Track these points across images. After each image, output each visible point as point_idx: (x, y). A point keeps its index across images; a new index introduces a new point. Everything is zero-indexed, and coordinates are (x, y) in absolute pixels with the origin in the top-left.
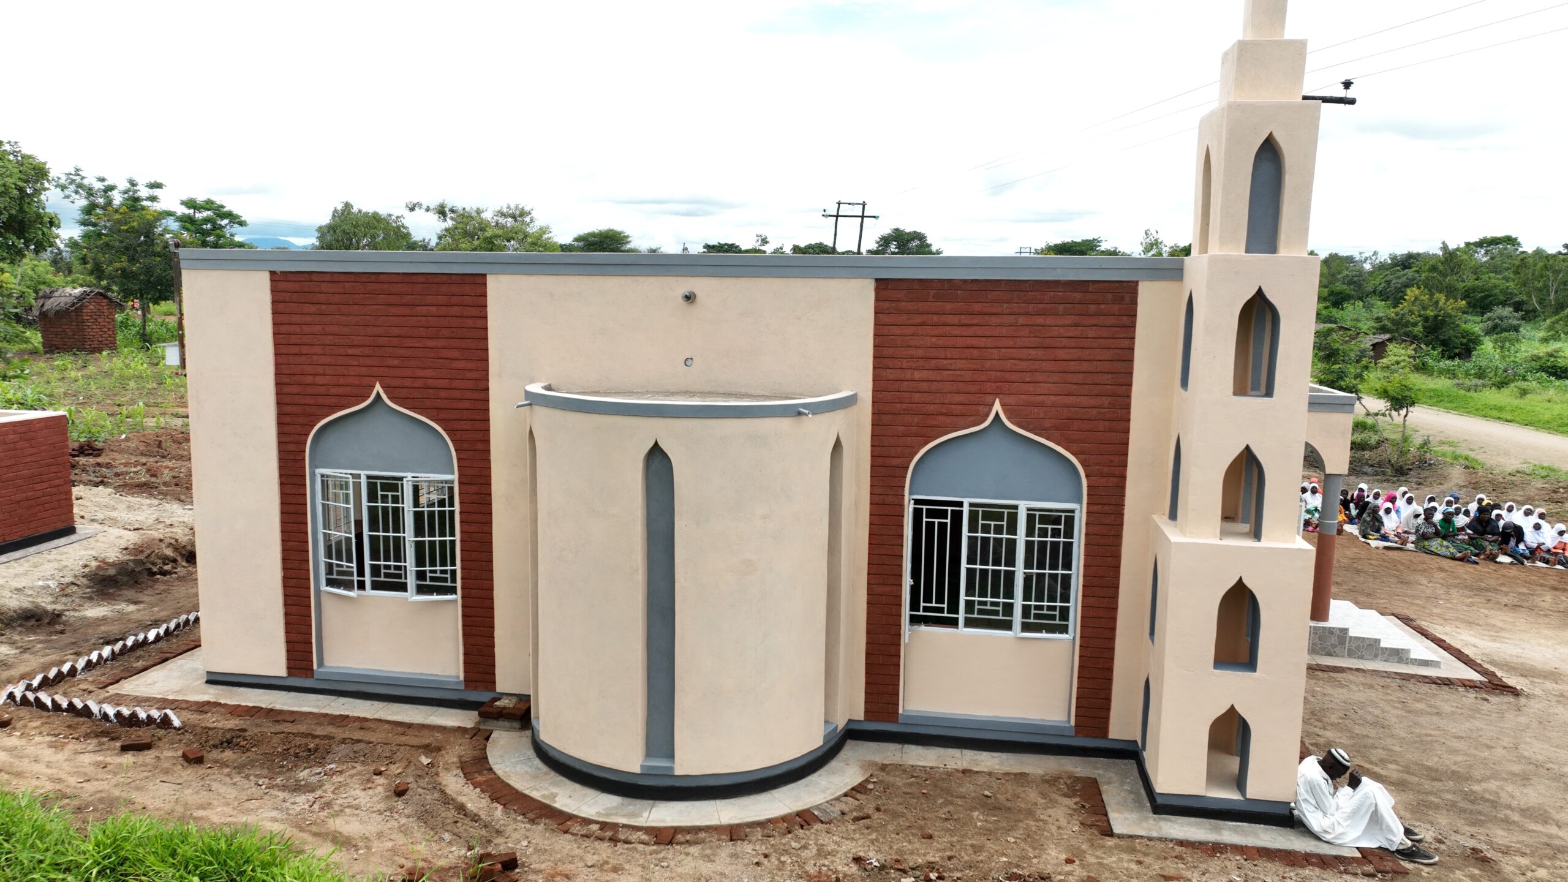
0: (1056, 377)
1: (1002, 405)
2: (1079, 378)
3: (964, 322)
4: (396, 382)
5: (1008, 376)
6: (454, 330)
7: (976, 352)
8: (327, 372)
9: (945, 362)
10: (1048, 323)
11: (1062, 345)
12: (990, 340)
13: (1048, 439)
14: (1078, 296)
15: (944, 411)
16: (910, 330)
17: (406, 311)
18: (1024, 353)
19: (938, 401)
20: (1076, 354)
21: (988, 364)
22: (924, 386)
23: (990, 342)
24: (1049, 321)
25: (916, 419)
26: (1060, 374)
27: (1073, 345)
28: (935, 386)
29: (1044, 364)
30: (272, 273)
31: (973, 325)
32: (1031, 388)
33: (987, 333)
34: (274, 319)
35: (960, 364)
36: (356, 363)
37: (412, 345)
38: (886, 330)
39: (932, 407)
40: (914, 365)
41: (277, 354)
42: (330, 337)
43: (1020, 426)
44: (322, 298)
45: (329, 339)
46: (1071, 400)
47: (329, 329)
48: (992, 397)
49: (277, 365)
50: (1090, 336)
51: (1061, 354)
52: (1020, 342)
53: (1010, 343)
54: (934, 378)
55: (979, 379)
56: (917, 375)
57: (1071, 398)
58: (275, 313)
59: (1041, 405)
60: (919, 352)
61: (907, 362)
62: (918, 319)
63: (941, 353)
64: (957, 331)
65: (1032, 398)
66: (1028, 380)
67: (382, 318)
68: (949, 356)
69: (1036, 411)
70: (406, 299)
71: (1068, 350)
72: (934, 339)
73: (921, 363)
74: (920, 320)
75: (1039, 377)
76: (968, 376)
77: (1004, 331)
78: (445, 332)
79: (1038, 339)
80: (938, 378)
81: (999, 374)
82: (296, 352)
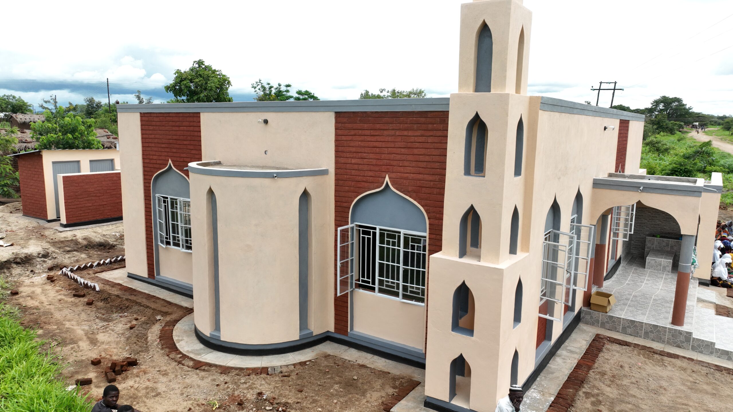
0: (414, 164)
1: (389, 178)
2: (424, 165)
3: (372, 134)
4: (175, 159)
5: (392, 163)
6: (191, 137)
7: (377, 150)
8: (156, 154)
9: (365, 154)
10: (409, 134)
11: (416, 146)
12: (383, 143)
13: (410, 197)
14: (423, 120)
15: (364, 180)
16: (350, 138)
17: (177, 128)
18: (398, 151)
19: (362, 175)
20: (423, 151)
21: (383, 156)
22: (356, 167)
23: (384, 144)
24: (410, 133)
25: (353, 183)
26: (415, 162)
27: (421, 147)
28: (361, 167)
29: (408, 156)
30: (141, 113)
31: (376, 135)
32: (402, 169)
33: (382, 140)
34: (142, 132)
35: (372, 156)
36: (164, 151)
37: (179, 143)
38: (340, 138)
39: (360, 177)
40: (352, 156)
41: (143, 147)
42: (157, 140)
43: (397, 190)
44: (154, 123)
45: (156, 141)
46: (421, 176)
47: (157, 136)
48: (384, 173)
49: (143, 151)
50: (429, 141)
51: (416, 151)
52: (398, 145)
53: (392, 145)
54: (360, 163)
55: (380, 164)
56: (354, 161)
57: (421, 175)
58: (142, 130)
59: (406, 179)
60: (354, 149)
61: (349, 154)
62: (353, 132)
63: (363, 150)
64: (369, 138)
65: (403, 175)
66: (401, 165)
67: (171, 132)
68: (366, 152)
69: (405, 181)
70: (177, 124)
71: (419, 149)
72: (360, 143)
73: (355, 155)
74: (354, 133)
75: (406, 163)
76: (374, 162)
77: (390, 139)
78: (189, 138)
79: (405, 143)
80: (362, 163)
81: (388, 161)
82: (147, 146)
